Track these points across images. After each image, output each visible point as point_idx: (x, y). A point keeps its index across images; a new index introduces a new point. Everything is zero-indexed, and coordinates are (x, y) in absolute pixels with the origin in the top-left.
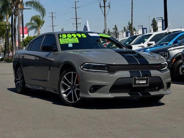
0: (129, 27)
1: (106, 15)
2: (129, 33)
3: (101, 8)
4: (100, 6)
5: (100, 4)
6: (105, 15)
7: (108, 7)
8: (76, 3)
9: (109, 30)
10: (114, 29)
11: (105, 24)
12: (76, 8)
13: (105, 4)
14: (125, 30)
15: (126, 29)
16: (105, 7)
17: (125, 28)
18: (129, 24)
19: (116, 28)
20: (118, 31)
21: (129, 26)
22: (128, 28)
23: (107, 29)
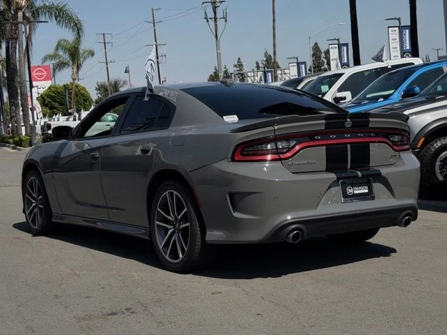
0: (267, 61)
1: (218, 37)
2: (270, 74)
3: (208, 21)
4: (206, 18)
5: (206, 13)
6: (216, 37)
7: (224, 20)
8: (154, 12)
9: (225, 68)
10: (235, 66)
11: (219, 55)
12: (154, 23)
13: (215, 13)
14: (258, 67)
15: (261, 65)
16: (216, 19)
17: (257, 63)
18: (266, 56)
19: (239, 65)
20: (244, 71)
21: (265, 59)
22: (264, 63)
23: (223, 66)
